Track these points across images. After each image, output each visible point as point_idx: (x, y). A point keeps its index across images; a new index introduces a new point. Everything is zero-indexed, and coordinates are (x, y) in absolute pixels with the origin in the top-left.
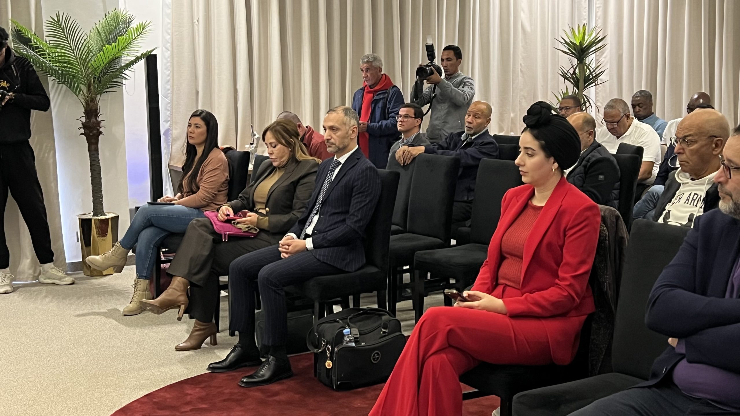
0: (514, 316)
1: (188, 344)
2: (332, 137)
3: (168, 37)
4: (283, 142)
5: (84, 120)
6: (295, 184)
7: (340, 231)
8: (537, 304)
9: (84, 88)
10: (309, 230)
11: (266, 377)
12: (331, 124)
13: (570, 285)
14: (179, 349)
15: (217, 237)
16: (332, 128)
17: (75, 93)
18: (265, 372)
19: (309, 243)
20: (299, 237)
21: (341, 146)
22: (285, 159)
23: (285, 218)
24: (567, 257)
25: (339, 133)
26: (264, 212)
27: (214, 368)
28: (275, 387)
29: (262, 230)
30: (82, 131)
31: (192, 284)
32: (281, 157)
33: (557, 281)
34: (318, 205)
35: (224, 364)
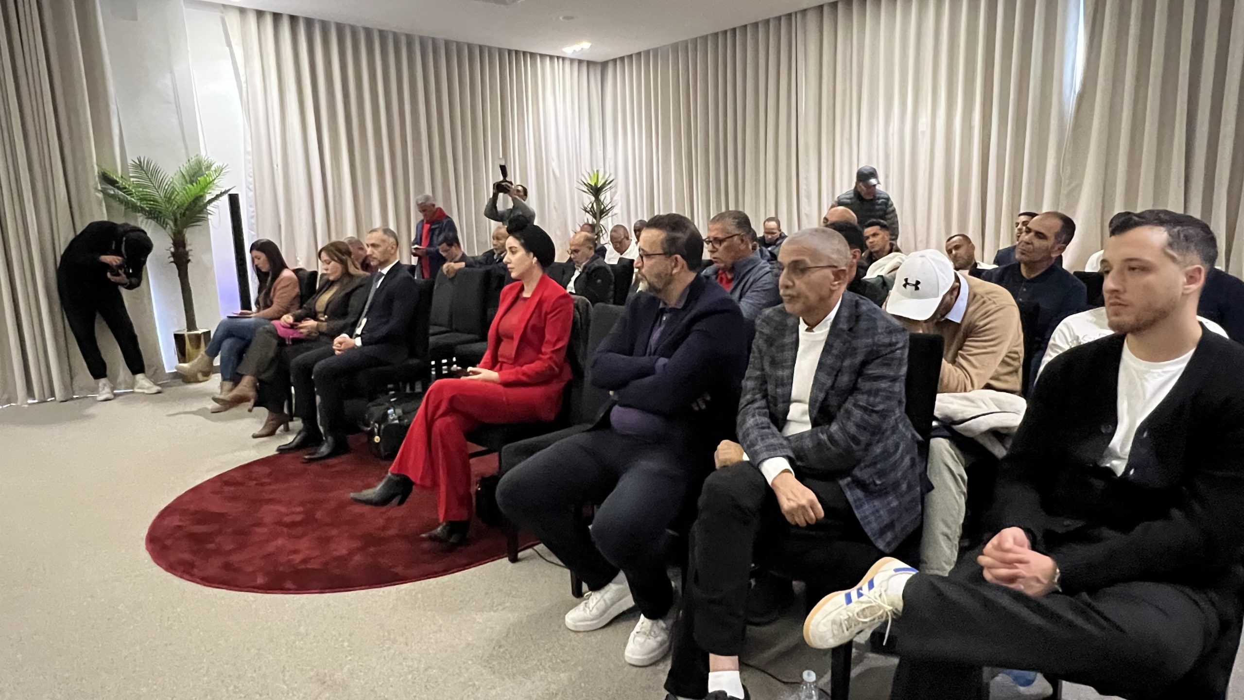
0: (506, 384)
1: (264, 432)
2: (373, 253)
3: (251, 180)
4: (336, 259)
5: (172, 250)
6: (348, 296)
7: (384, 330)
8: (524, 374)
9: (171, 223)
10: (359, 331)
11: (325, 454)
12: (372, 242)
13: (550, 358)
14: (255, 437)
15: (281, 341)
16: (373, 245)
17: (162, 226)
18: (324, 449)
19: (358, 342)
20: (351, 337)
21: (382, 260)
22: (338, 274)
23: (340, 323)
24: (548, 337)
25: (380, 249)
26: (323, 319)
27: (282, 450)
28: (332, 461)
29: (321, 334)
30: (172, 259)
31: (260, 381)
32: (336, 272)
33: (541, 356)
34: (366, 310)
35: (291, 445)
